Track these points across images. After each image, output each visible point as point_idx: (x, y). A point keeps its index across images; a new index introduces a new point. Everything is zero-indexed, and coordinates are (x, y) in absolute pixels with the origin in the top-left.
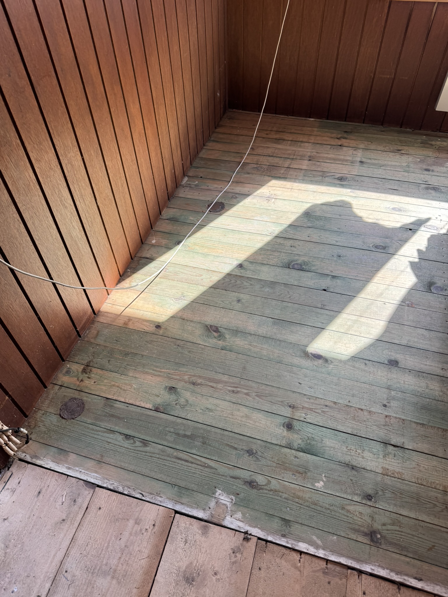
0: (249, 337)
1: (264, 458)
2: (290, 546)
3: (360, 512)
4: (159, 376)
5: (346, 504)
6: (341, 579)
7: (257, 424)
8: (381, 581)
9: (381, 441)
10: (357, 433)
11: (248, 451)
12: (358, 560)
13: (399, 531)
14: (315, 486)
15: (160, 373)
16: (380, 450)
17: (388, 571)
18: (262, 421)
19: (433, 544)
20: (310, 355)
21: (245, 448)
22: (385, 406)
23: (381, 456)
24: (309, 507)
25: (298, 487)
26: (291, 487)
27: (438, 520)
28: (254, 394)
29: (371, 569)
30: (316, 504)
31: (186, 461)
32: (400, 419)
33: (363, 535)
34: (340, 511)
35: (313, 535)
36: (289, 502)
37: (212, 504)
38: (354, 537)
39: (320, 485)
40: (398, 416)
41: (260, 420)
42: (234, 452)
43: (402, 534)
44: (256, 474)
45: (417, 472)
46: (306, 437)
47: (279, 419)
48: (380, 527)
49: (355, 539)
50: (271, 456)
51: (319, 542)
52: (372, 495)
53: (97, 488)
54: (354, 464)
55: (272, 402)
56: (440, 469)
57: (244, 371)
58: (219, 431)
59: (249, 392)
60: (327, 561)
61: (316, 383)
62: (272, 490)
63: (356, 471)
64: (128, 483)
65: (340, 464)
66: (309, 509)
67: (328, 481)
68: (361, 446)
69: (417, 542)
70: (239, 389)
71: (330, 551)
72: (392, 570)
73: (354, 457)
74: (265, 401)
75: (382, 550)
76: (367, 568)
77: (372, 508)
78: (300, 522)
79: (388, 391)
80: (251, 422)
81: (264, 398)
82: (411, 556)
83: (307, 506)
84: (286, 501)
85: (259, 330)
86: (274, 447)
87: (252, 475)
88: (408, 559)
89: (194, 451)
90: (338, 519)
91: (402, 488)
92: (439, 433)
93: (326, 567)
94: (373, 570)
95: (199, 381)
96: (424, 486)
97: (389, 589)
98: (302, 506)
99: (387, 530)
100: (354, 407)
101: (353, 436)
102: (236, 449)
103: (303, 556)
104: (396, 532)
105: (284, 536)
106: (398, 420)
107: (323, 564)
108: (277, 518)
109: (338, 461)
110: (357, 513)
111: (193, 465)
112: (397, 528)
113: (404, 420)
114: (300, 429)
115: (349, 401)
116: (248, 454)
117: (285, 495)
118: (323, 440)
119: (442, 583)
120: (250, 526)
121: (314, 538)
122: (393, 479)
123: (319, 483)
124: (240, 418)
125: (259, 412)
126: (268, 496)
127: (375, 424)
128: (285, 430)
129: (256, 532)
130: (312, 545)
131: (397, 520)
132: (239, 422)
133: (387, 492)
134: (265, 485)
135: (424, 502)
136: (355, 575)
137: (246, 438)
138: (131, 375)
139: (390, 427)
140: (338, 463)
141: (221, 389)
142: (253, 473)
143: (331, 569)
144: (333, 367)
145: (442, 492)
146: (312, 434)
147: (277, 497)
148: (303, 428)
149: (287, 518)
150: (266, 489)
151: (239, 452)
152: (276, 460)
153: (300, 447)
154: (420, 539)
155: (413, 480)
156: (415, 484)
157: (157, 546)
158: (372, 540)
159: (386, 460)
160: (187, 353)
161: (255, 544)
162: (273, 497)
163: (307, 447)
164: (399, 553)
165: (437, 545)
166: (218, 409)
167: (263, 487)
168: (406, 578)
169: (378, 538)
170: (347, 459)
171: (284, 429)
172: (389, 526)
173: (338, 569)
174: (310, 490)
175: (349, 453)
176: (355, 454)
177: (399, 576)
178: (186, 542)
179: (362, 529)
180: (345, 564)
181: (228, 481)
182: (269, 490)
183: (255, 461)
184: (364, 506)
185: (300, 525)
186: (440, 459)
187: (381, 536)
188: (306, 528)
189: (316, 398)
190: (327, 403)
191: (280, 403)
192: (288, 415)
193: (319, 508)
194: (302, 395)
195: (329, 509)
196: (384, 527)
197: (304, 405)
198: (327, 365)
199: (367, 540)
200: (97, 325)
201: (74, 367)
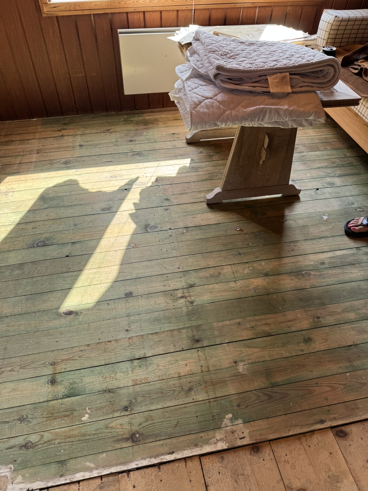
0: (7, 320)
1: (35, 418)
2: (68, 481)
3: (120, 424)
5: (109, 423)
6: (114, 486)
7: (24, 392)
8: (145, 470)
9: (128, 360)
10: (109, 362)
11: (19, 420)
12: (124, 463)
13: (152, 424)
14: (82, 421)
16: (128, 367)
17: (148, 459)
18: (28, 388)
19: (177, 421)
20: (63, 314)
21: (16, 418)
22: (127, 331)
23: (130, 372)
24: (79, 440)
25: (68, 428)
26: (62, 432)
27: (178, 401)
28: (18, 368)
29: (136, 464)
30: (85, 435)
32: (139, 336)
33: (125, 441)
34: (105, 431)
35: (86, 462)
36: (62, 444)
38: (119, 446)
39: (85, 418)
40: (138, 334)
41: (26, 388)
42: (7, 426)
43: (155, 424)
44: (29, 435)
45: (157, 371)
46: (69, 383)
47: (43, 380)
48: (137, 428)
49: (120, 447)
50: (41, 414)
51: (92, 465)
52: (128, 406)
54: (110, 388)
55: (35, 368)
56: (173, 362)
57: (6, 351)
59: (13, 368)
60: (101, 477)
61: (70, 335)
62: (46, 442)
63: (113, 392)
65: (100, 392)
66: (80, 442)
67: (92, 411)
68: (113, 371)
69: (166, 425)
70: (3, 369)
71: (102, 468)
72: (151, 457)
73: (110, 382)
74: (29, 370)
75: (142, 445)
76: (133, 466)
77: (129, 416)
78: (74, 457)
79: (128, 317)
80: (18, 393)
81: (28, 367)
82: (163, 438)
83: (78, 441)
84: (59, 445)
85: (15, 310)
86: (42, 404)
87: (26, 438)
88: (161, 442)
90: (105, 438)
91: (149, 389)
92: (169, 334)
93: (102, 483)
94: (138, 464)
96: (165, 379)
97: (152, 473)
98: (73, 443)
99: (143, 427)
100: (104, 342)
101: (106, 366)
102: (8, 422)
103: (81, 484)
104: (150, 426)
105: (62, 476)
106: (138, 337)
107: (98, 481)
108: (53, 464)
109: (97, 391)
110: (119, 426)
112: (150, 422)
113: (142, 336)
114: (62, 379)
115: (100, 339)
116: (19, 422)
117: (57, 442)
118: (82, 380)
119: (188, 447)
120: (31, 482)
121: (88, 464)
122: (142, 385)
123: (84, 416)
124: (7, 394)
125: (24, 381)
126: (43, 448)
127: (122, 348)
128: (50, 386)
129: (37, 485)
130: (87, 471)
131: (149, 416)
132: (7, 397)
133: (138, 398)
134: (39, 441)
135: (166, 392)
136: (125, 476)
137: (16, 408)
139: (133, 346)
140: (97, 393)
142: (26, 436)
143: (105, 482)
144: (83, 317)
145: (177, 378)
146: (73, 379)
147: (51, 446)
148: (65, 377)
149: (62, 459)
150: (40, 444)
151: (11, 423)
152: (45, 415)
153: (64, 395)
154: (168, 422)
155: (156, 379)
156: (158, 382)
158: (133, 441)
159: (134, 373)
162: (48, 447)
163: (71, 391)
164: (155, 440)
165: (179, 420)
167: (37, 443)
168: (162, 457)
169: (138, 437)
170: (104, 386)
171: (49, 386)
172: (144, 424)
173: (111, 478)
174: (78, 426)
175: (105, 381)
176: (110, 380)
177: (157, 459)
179: (125, 436)
180: (116, 471)
181: (5, 454)
182: (43, 444)
183: (27, 424)
184: (123, 417)
185: (75, 459)
186: (172, 354)
187: (140, 435)
188: (79, 459)
189: (72, 348)
190: (82, 348)
191: (43, 366)
192: (51, 373)
193: (88, 437)
194: (61, 351)
195: (96, 434)
196: (140, 427)
197: (63, 358)
198: (78, 317)
199: (129, 444)
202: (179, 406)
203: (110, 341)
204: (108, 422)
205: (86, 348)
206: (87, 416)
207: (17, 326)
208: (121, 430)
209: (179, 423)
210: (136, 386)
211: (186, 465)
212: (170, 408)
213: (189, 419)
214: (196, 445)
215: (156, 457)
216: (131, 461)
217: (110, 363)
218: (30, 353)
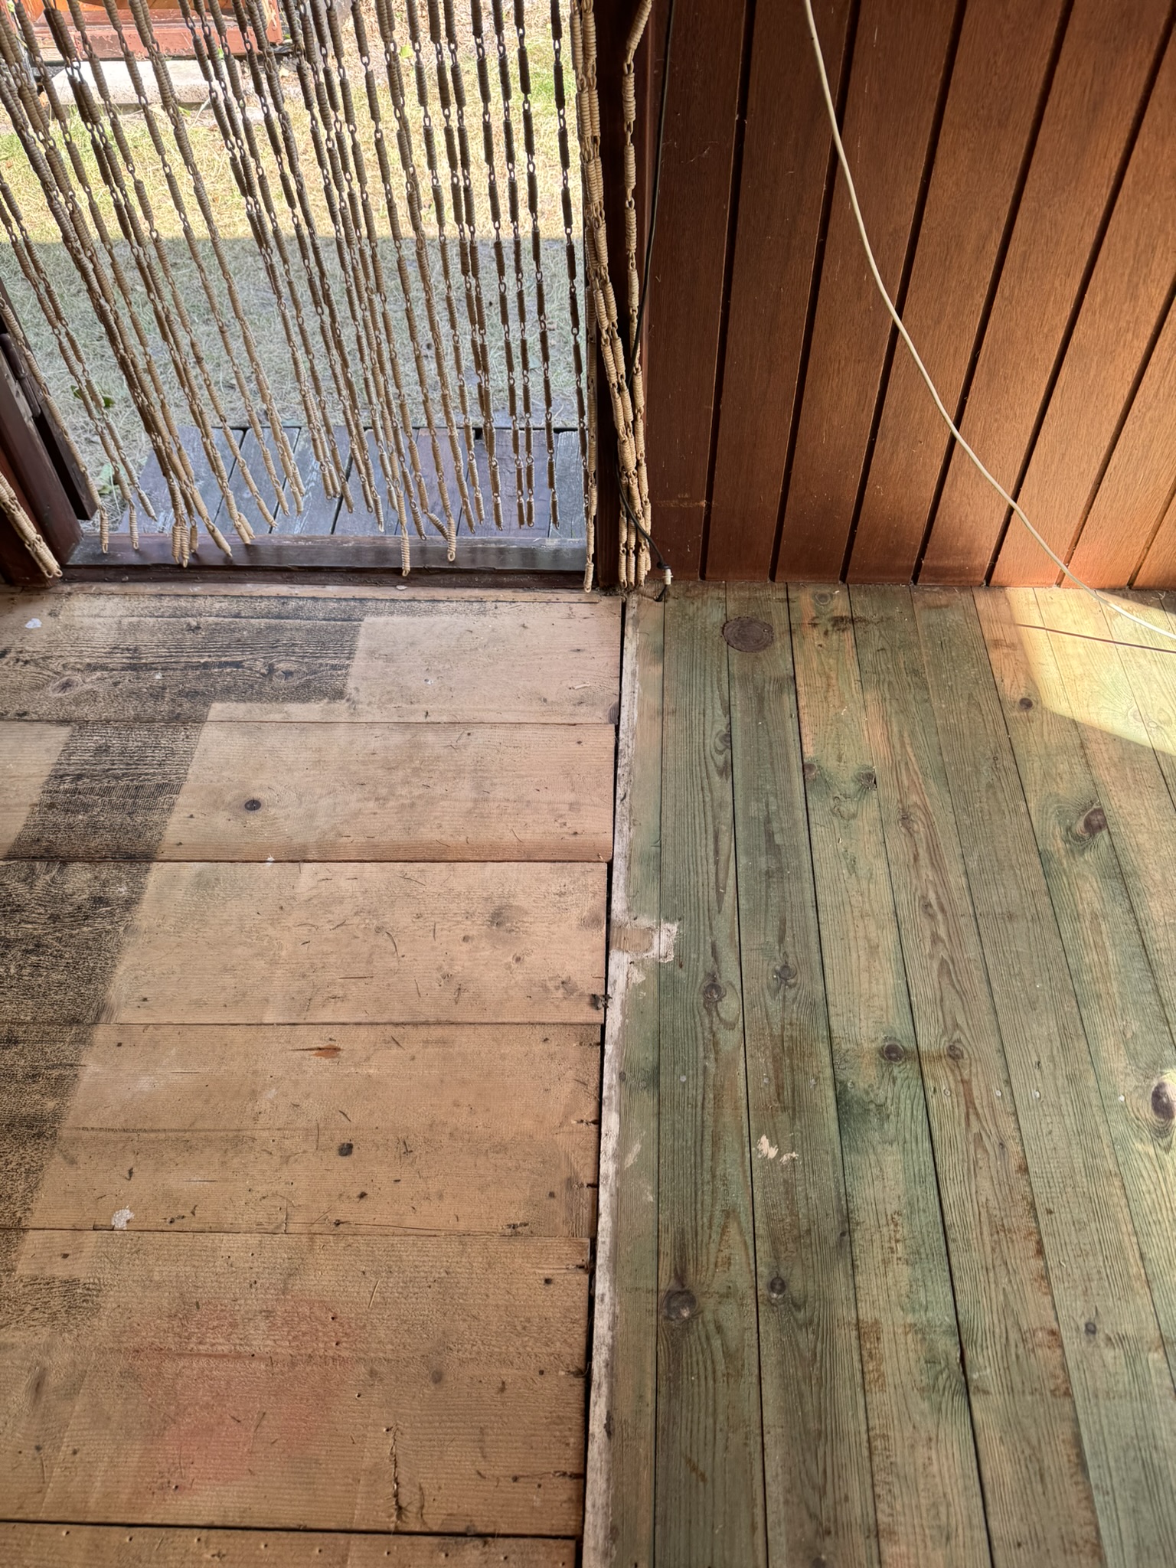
0: (1118, 910)
1: (784, 1006)
2: (605, 1094)
3: (729, 1259)
4: (892, 747)
5: (739, 1223)
6: (565, 1222)
7: (865, 976)
8: (584, 1322)
9: (961, 1318)
10: (954, 1240)
11: (785, 967)
12: (614, 1259)
13: (714, 1372)
14: (759, 1137)
15: (898, 746)
16: (930, 1314)
17: (609, 1340)
18: (877, 984)
19: (708, 1475)
20: (1155, 1083)
21: (791, 961)
22: (1091, 1329)
23: (910, 1319)
24: (703, 1127)
25: (743, 1095)
26: (736, 1078)
27: (782, 1500)
28: (944, 954)
29: (603, 1295)
30: (715, 1143)
31: (717, 852)
32: (1068, 1380)
33: (675, 1269)
34: (718, 1207)
35: (642, 1142)
36: (701, 1078)
37: (645, 922)
38: (666, 1247)
39: (766, 1148)
40: (1074, 1376)
41: (877, 980)
42: (772, 939)
43: (711, 1383)
44: (740, 995)
45: (907, 1434)
46: (883, 1100)
47: (901, 1024)
48: (708, 1316)
49: (662, 1249)
50: (794, 1021)
51: (630, 1160)
52: (786, 1292)
53: (613, 726)
54: (857, 1235)
55: (942, 1000)
56: (944, 1518)
57: (1003, 918)
58: (809, 895)
59: (943, 941)
60: (595, 1186)
61: (1064, 1107)
62: (714, 1036)
63: (840, 1244)
64: (637, 770)
65: (844, 1198)
66: (699, 1129)
67: (784, 1168)
68: (919, 1253)
69: (702, 1426)
70: (940, 917)
71: (617, 1190)
72: (612, 1349)
73: (877, 1236)
74: (937, 986)
75: (654, 1323)
76: (602, 1286)
77: (752, 1292)
78: (663, 1110)
79: (1157, 1342)
80: (863, 959)
81: (945, 981)
82: (660, 1407)
83: (703, 1122)
84: (700, 1071)
86: (822, 1022)
87: (733, 986)
88: (649, 1396)
89: (743, 860)
90: (696, 1203)
91: (839, 1383)
92: (1076, 1527)
93: (582, 1185)
94: (602, 1300)
95: (919, 827)
96: (871, 1460)
97: (570, 1346)
98: (699, 1109)
99: (708, 1338)
100: (1038, 1227)
101: (941, 1230)
102: (781, 940)
103: (593, 1127)
104: (709, 1362)
105: (622, 1077)
106: (1059, 1372)
107: (587, 1177)
108: (656, 1056)
109: (849, 1190)
110: (726, 1252)
111: (712, 867)
112: (721, 1368)
113: (1068, 1394)
114: (899, 1081)
115: (1050, 1212)
116: (778, 968)
117: (711, 1065)
118: (891, 1143)
119: (614, 1497)
120: (623, 1004)
121: (637, 1148)
122: (856, 1358)
123: (771, 1145)
124: (861, 934)
125: (898, 973)
126: (699, 1029)
127: (1011, 1297)
128: (879, 1043)
129: (615, 1018)
130: (619, 1143)
131: (743, 1365)
132: (852, 934)
133: (811, 1336)
134: (721, 1019)
135: (820, 1454)
136: (581, 1255)
137: (817, 957)
138: (868, 697)
139: (1021, 1345)
140: (842, 1191)
141: (918, 877)
142: (738, 987)
143: (582, 1196)
144: (1147, 1155)
145: (872, 1521)
146: (898, 1115)
147: (701, 1049)
148: (905, 1090)
149: (662, 1079)
150: (711, 1022)
151: (777, 947)
152: (789, 1034)
153: (846, 1086)
154: (710, 1436)
155: (875, 1422)
156: (863, 1428)
157: (542, 849)
158: (671, 1295)
159: (906, 1334)
160: (984, 781)
161: (589, 1020)
162: (700, 1042)
163: (855, 1106)
164: (660, 1372)
165: (709, 1485)
166: (864, 884)
167: (715, 1014)
168: (604, 1389)
169: (679, 1313)
170: (864, 1216)
171: (879, 1040)
172: (719, 1342)
173: (586, 1213)
174: (746, 1125)
175: (883, 1221)
176: (887, 1239)
177: (603, 1370)
178: (561, 894)
179: (691, 1269)
180: (600, 1228)
181: (702, 941)
182: (711, 1028)
183: (769, 987)
184: (750, 1272)
185: (656, 1111)
186: (978, 1519)
187: (687, 1321)
188: (653, 1124)
189: (1015, 1114)
190: (1013, 1147)
191: (949, 1022)
192: (924, 1046)
193: (708, 1152)
194: (1003, 1076)
195: (714, 1176)
196: (711, 1327)
197: (974, 1083)
198: (1146, 1134)
199: (667, 1283)
200: (964, 597)
201: (839, 603)
202: (760, 1497)
203: (1040, 1251)
204: (743, 1218)
205: (1014, 1162)
206: (772, 1153)
207: (1098, 939)
208: (712, 1260)
209: (701, 1484)
210: (854, 1333)
211: (564, 1474)
212: (757, 1456)
213: (709, 1530)
214: (613, 1533)
215: (610, 1365)
216: (614, 1281)
217: (952, 1246)
218: (994, 985)
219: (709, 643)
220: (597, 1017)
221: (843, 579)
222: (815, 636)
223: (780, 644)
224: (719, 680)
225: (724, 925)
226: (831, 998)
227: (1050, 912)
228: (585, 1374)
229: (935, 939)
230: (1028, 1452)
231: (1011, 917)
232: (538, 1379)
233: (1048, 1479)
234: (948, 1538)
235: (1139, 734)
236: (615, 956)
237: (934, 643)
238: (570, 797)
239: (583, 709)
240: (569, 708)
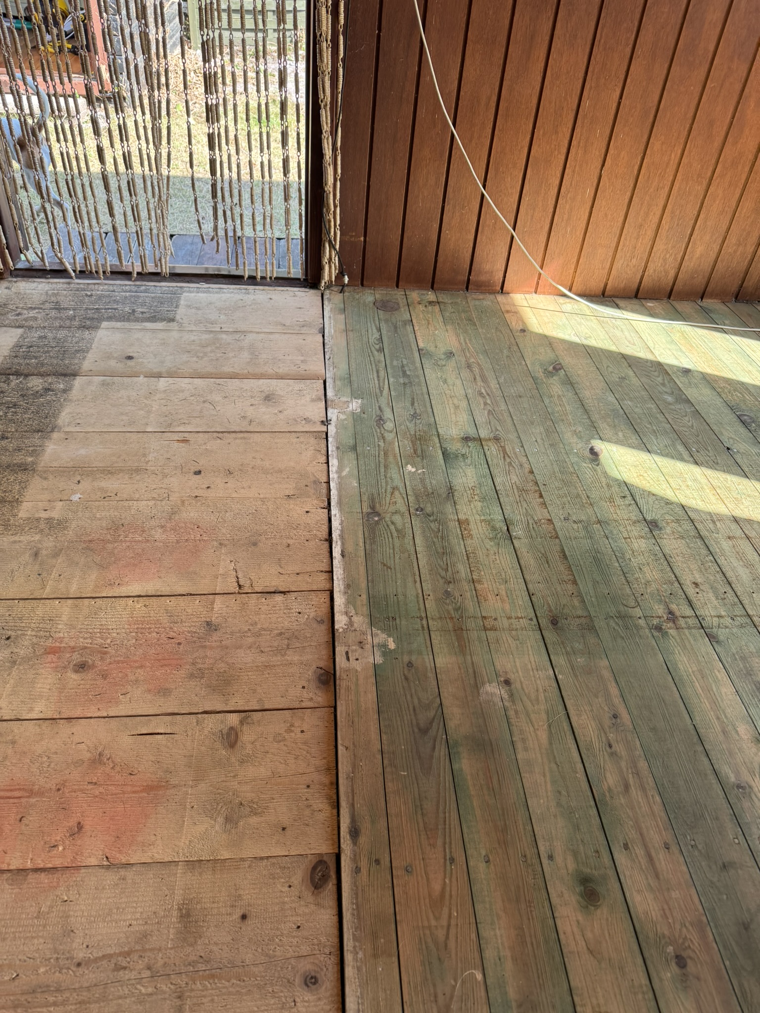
0: (570, 394)
1: (415, 425)
2: (330, 453)
3: (396, 503)
4: (461, 344)
5: (399, 491)
6: (314, 495)
7: (453, 416)
8: (327, 525)
9: (506, 518)
10: (502, 495)
11: (415, 413)
12: (340, 503)
13: (392, 536)
14: (406, 464)
15: (464, 344)
16: (492, 516)
17: (340, 529)
18: (460, 418)
19: (392, 567)
20: (590, 446)
21: (418, 411)
22: (566, 519)
23: (483, 518)
25: (398, 452)
26: (394, 447)
27: (428, 573)
28: (490, 408)
29: (336, 514)
30: (385, 468)
31: (378, 377)
32: (557, 533)
33: (370, 506)
34: (389, 487)
35: (350, 468)
36: (377, 448)
37: (344, 399)
38: (365, 498)
39: (409, 467)
40: (559, 531)
41: (459, 416)
42: (408, 405)
43: (390, 539)
44: (394, 422)
45: (484, 552)
46: (465, 453)
47: (471, 431)
48: (387, 519)
49: (363, 500)
50: (421, 430)
52: (424, 511)
53: (321, 335)
54: (456, 494)
55: (490, 423)
56: (504, 576)
57: (516, 397)
58: (425, 390)
59: (489, 405)
60: (328, 483)
61: (549, 454)
62: (382, 434)
63: (448, 497)
64: (335, 349)
66: (378, 463)
67: (419, 474)
68: (485, 498)
69: (388, 552)
70: (487, 397)
71: (339, 483)
72: (342, 531)
73: (465, 493)
74: (488, 419)
75: (362, 522)
76: (334, 511)
77: (408, 512)
78: (359, 458)
79: (597, 522)
80: (452, 410)
81: (491, 417)
82: (367, 547)
83: (379, 461)
84: (376, 445)
85: (590, 400)
86: (434, 430)
87: (390, 419)
88: (361, 544)
89: (391, 380)
90: (378, 486)
91: (452, 538)
92: (565, 576)
93: (321, 483)
94: (335, 516)
95: (476, 370)
96: (468, 560)
97: (321, 532)
98: (377, 457)
99: (388, 526)
100: (539, 489)
101: (495, 492)
103: (326, 465)
104: (389, 533)
105: (338, 448)
106: (553, 531)
107: (325, 479)
108: (354, 441)
109: (451, 480)
110: (394, 500)
111: (376, 382)
112: (395, 535)
113: (557, 537)
114: (471, 448)
115: (544, 485)
116: (412, 413)
117: (381, 443)
118: (469, 466)
119: (348, 575)
120: (337, 424)
121: (347, 469)
122: (459, 530)
123: (413, 467)
124: (451, 403)
125: (469, 415)
126: (375, 433)
127: (529, 510)
128: (461, 436)
129: (332, 430)
130: (338, 468)
131: (406, 534)
132: (446, 403)
133: (437, 524)
134: (385, 430)
135: (445, 559)
136: (323, 504)
137: (431, 410)
138: (448, 327)
139: (534, 524)
140: (448, 480)
141: (476, 385)
142: (393, 419)
143: (321, 486)
144: (588, 467)
145: (470, 578)
146: (472, 458)
147: (376, 439)
148: (475, 450)
149: (358, 448)
151: (411, 407)
152: (418, 434)
153: (447, 449)
154: (392, 555)
155: (469, 549)
156: (464, 551)
157: (289, 375)
158: (369, 513)
159: (481, 523)
160: (505, 355)
161: (320, 430)
162: (376, 437)
163: (452, 455)
164: (366, 537)
165: (393, 569)
166: (451, 387)
167: (382, 428)
168: (339, 543)
169: (373, 519)
170: (459, 488)
172: (394, 527)
173: (324, 491)
174: (400, 462)
175: (467, 489)
176: (469, 494)
177: (338, 537)
178: (300, 390)
179: (378, 506)
180: (332, 494)
181: (373, 405)
182: (380, 432)
183: (407, 420)
184: (406, 505)
185: (356, 458)
187: (377, 521)
188: (355, 462)
189: (526, 456)
190: (526, 466)
191: (494, 429)
192: (482, 436)
193: (382, 470)
194: (520, 445)
195: (386, 477)
196: (389, 523)
197: (507, 447)
198: (587, 461)
199: (366, 509)
200: (492, 297)
201: (431, 296)
202: (417, 573)
203: (541, 496)
204: (401, 489)
205: (527, 470)
206: (414, 470)
207: (561, 403)
208: (388, 502)
209: (389, 570)
210: (457, 523)
211: (322, 571)
212: (415, 560)
213: (394, 583)
214: (348, 586)
215: (342, 537)
216: (341, 510)
217: (500, 496)
218: (514, 418)
219: (368, 308)
220: (324, 429)
221: (432, 288)
222: (421, 307)
223: (404, 309)
224: (374, 320)
225: (383, 401)
226: (437, 422)
227: (538, 395)
228: (330, 540)
229: (485, 404)
230: (540, 555)
231: (520, 397)
232: (306, 542)
233: (550, 563)
234: (506, 582)
235: (576, 339)
236: (330, 411)
237: (478, 311)
238: (302, 358)
239: (305, 328)
240: (298, 328)
